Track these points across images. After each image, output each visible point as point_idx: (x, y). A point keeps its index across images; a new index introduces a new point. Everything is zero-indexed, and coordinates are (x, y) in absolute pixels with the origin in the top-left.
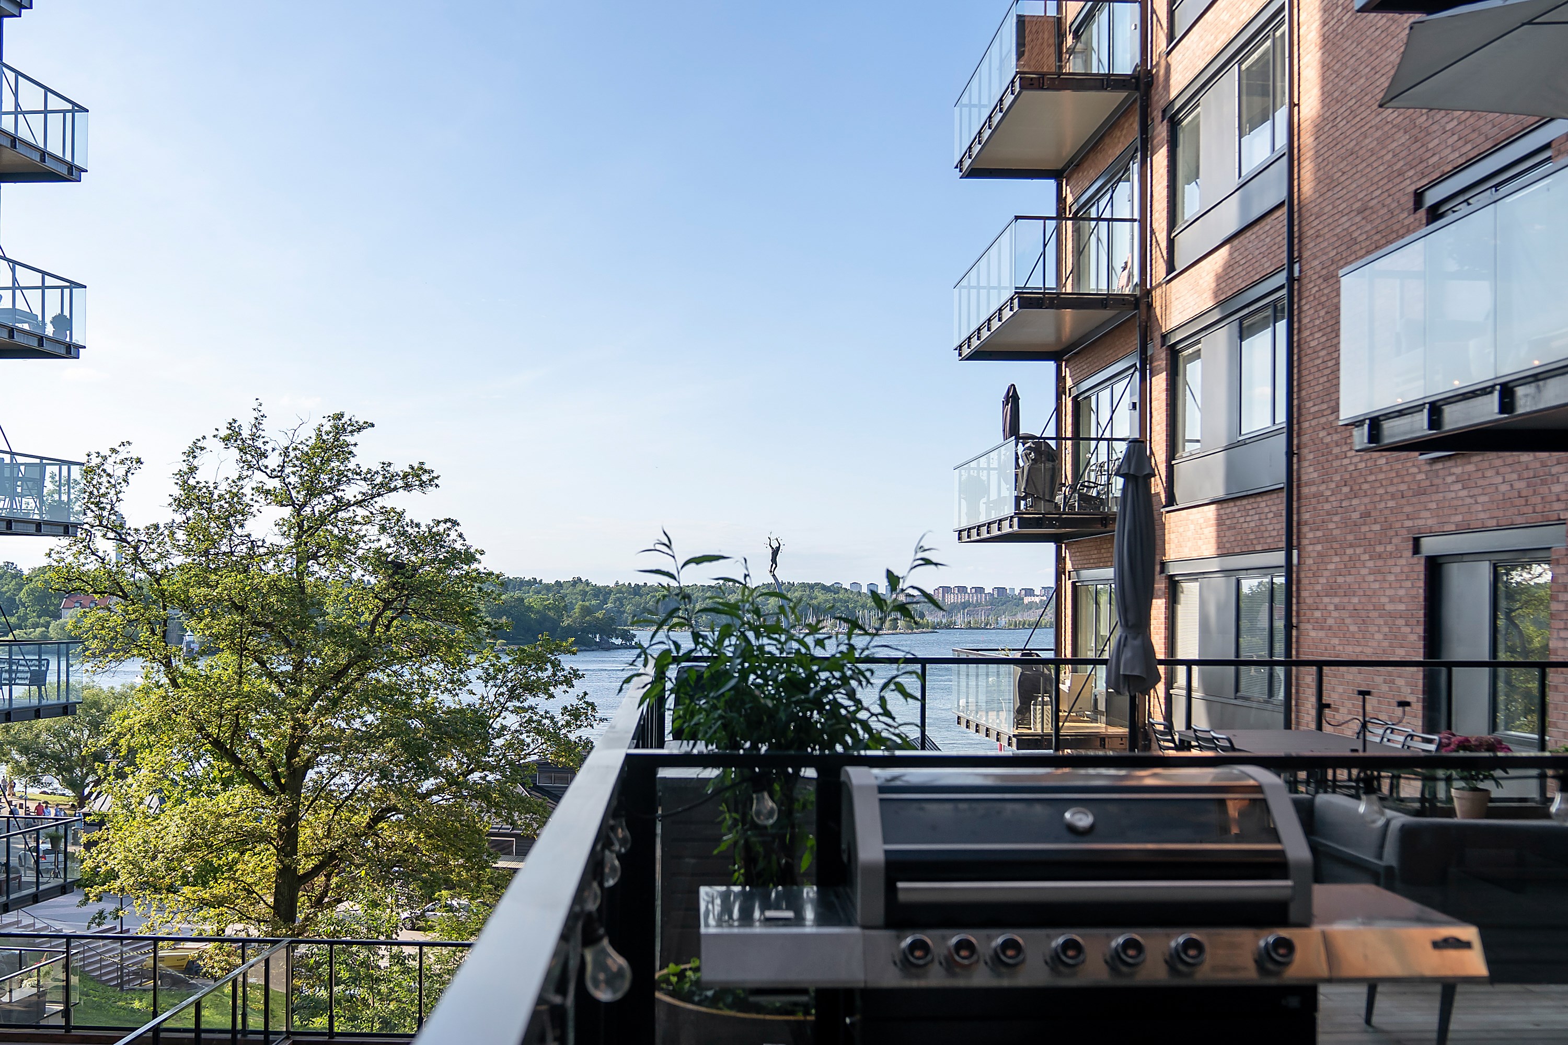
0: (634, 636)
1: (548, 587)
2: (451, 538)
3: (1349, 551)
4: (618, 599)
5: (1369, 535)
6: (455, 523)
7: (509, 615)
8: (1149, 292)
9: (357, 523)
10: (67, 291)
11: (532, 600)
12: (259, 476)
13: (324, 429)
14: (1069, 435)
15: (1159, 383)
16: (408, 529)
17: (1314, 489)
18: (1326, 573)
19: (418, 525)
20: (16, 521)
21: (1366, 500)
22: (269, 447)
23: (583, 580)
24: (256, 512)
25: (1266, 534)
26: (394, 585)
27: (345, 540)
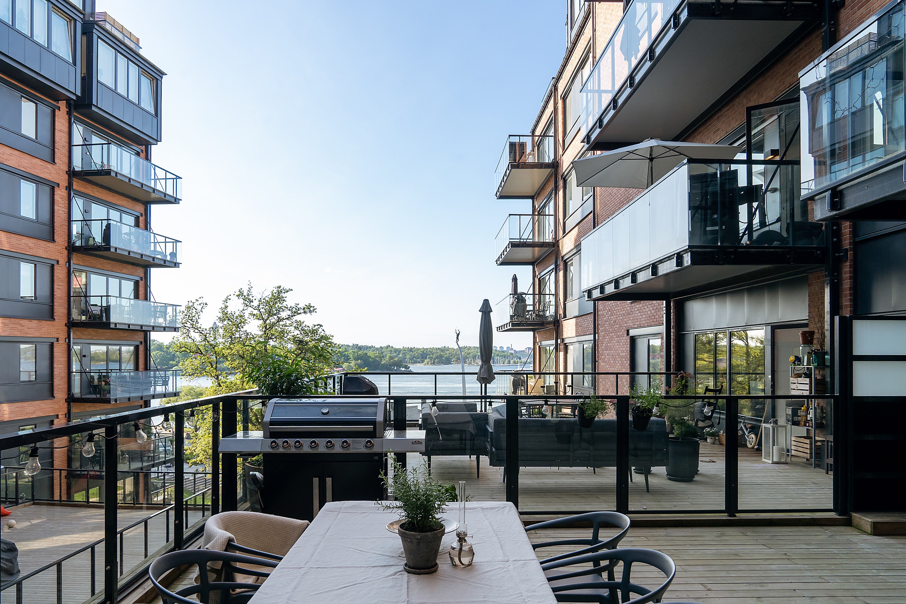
0: (409, 367)
1: (377, 349)
2: (320, 331)
3: (611, 334)
4: (404, 353)
5: (616, 329)
6: (321, 326)
7: (361, 359)
8: (558, 241)
9: (286, 326)
10: (175, 243)
11: (370, 354)
12: (250, 309)
13: (274, 292)
14: (537, 293)
15: (561, 274)
16: (305, 328)
17: (602, 312)
18: (605, 342)
19: (308, 327)
20: (156, 327)
21: (615, 317)
22: (254, 298)
23: (391, 346)
24: (248, 323)
25: (589, 329)
26: (299, 349)
27: (282, 332)
